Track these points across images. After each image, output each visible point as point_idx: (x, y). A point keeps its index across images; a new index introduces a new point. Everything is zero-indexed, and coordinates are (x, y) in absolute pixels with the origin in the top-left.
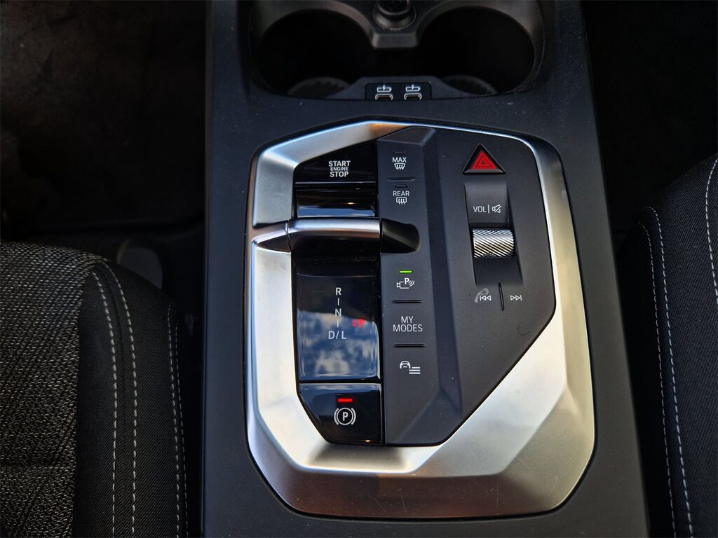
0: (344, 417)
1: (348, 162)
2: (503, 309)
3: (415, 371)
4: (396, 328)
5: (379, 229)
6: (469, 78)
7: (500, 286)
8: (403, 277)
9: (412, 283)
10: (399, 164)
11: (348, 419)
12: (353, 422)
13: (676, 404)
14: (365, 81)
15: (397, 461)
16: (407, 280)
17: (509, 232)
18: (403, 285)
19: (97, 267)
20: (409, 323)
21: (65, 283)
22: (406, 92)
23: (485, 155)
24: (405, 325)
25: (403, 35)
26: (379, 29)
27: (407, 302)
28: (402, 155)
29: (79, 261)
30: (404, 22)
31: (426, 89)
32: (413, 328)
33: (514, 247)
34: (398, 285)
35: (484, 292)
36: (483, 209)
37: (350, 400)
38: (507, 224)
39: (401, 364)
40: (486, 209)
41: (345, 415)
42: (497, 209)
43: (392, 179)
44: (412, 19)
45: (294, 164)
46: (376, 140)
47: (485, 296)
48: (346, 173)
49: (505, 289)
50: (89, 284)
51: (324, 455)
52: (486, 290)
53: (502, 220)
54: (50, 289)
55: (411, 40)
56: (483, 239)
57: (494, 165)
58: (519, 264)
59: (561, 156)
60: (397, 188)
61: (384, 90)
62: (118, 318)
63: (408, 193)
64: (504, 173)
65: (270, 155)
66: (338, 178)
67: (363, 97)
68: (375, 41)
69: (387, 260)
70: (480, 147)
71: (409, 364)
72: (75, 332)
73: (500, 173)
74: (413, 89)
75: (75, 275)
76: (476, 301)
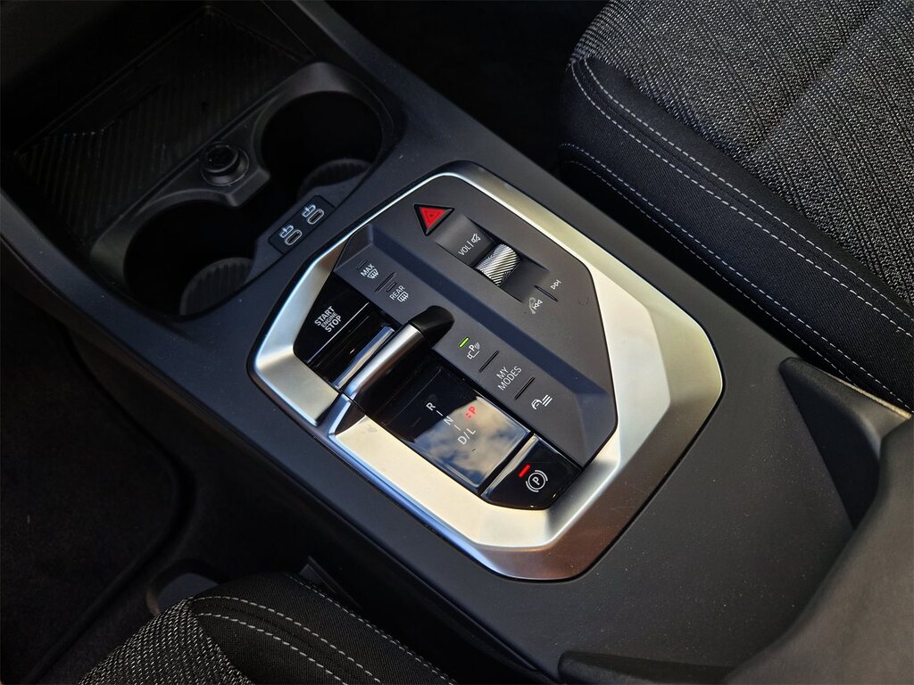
0: (536, 482)
1: (330, 308)
2: (556, 300)
3: (547, 400)
4: (503, 386)
5: (416, 331)
6: (323, 168)
7: (537, 287)
8: (466, 349)
9: (478, 346)
10: (371, 272)
11: (541, 480)
12: (546, 478)
13: (714, 255)
14: (263, 240)
15: (604, 468)
16: (472, 347)
17: (502, 246)
18: (473, 353)
19: (195, 608)
20: (507, 374)
21: (185, 649)
22: (306, 218)
23: (427, 209)
24: (505, 378)
25: (251, 177)
26: (228, 189)
27: (489, 361)
28: (365, 265)
29: (173, 620)
30: (241, 166)
31: (320, 201)
32: (513, 374)
33: (517, 253)
34: (470, 356)
35: (532, 301)
36: (466, 247)
37: (528, 467)
38: (494, 243)
39: (533, 406)
40: (469, 246)
41: (536, 480)
42: (476, 238)
43: (378, 289)
44: (246, 159)
45: (289, 351)
46: (332, 273)
47: (535, 304)
48: (339, 318)
49: (542, 285)
50: (208, 626)
51: (554, 522)
52: (531, 298)
53: (487, 244)
54: (177, 668)
55: (262, 175)
56: (490, 267)
57: (440, 210)
58: (532, 261)
59: (476, 162)
60: (390, 291)
61: (287, 232)
62: (267, 621)
63: (401, 288)
64: (453, 209)
65: (263, 361)
66: (337, 328)
67: (280, 255)
68: (233, 202)
69: (442, 348)
70: (417, 207)
71: (538, 401)
72: (240, 677)
73: (451, 212)
74: (310, 211)
75: (186, 632)
76: (534, 312)
